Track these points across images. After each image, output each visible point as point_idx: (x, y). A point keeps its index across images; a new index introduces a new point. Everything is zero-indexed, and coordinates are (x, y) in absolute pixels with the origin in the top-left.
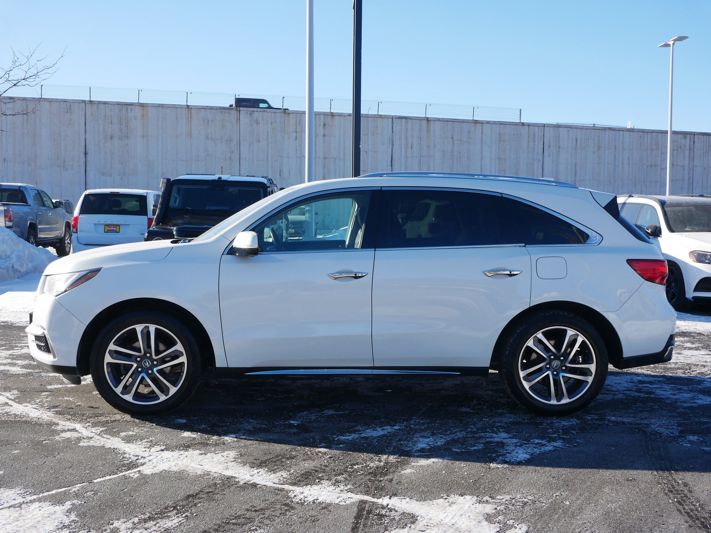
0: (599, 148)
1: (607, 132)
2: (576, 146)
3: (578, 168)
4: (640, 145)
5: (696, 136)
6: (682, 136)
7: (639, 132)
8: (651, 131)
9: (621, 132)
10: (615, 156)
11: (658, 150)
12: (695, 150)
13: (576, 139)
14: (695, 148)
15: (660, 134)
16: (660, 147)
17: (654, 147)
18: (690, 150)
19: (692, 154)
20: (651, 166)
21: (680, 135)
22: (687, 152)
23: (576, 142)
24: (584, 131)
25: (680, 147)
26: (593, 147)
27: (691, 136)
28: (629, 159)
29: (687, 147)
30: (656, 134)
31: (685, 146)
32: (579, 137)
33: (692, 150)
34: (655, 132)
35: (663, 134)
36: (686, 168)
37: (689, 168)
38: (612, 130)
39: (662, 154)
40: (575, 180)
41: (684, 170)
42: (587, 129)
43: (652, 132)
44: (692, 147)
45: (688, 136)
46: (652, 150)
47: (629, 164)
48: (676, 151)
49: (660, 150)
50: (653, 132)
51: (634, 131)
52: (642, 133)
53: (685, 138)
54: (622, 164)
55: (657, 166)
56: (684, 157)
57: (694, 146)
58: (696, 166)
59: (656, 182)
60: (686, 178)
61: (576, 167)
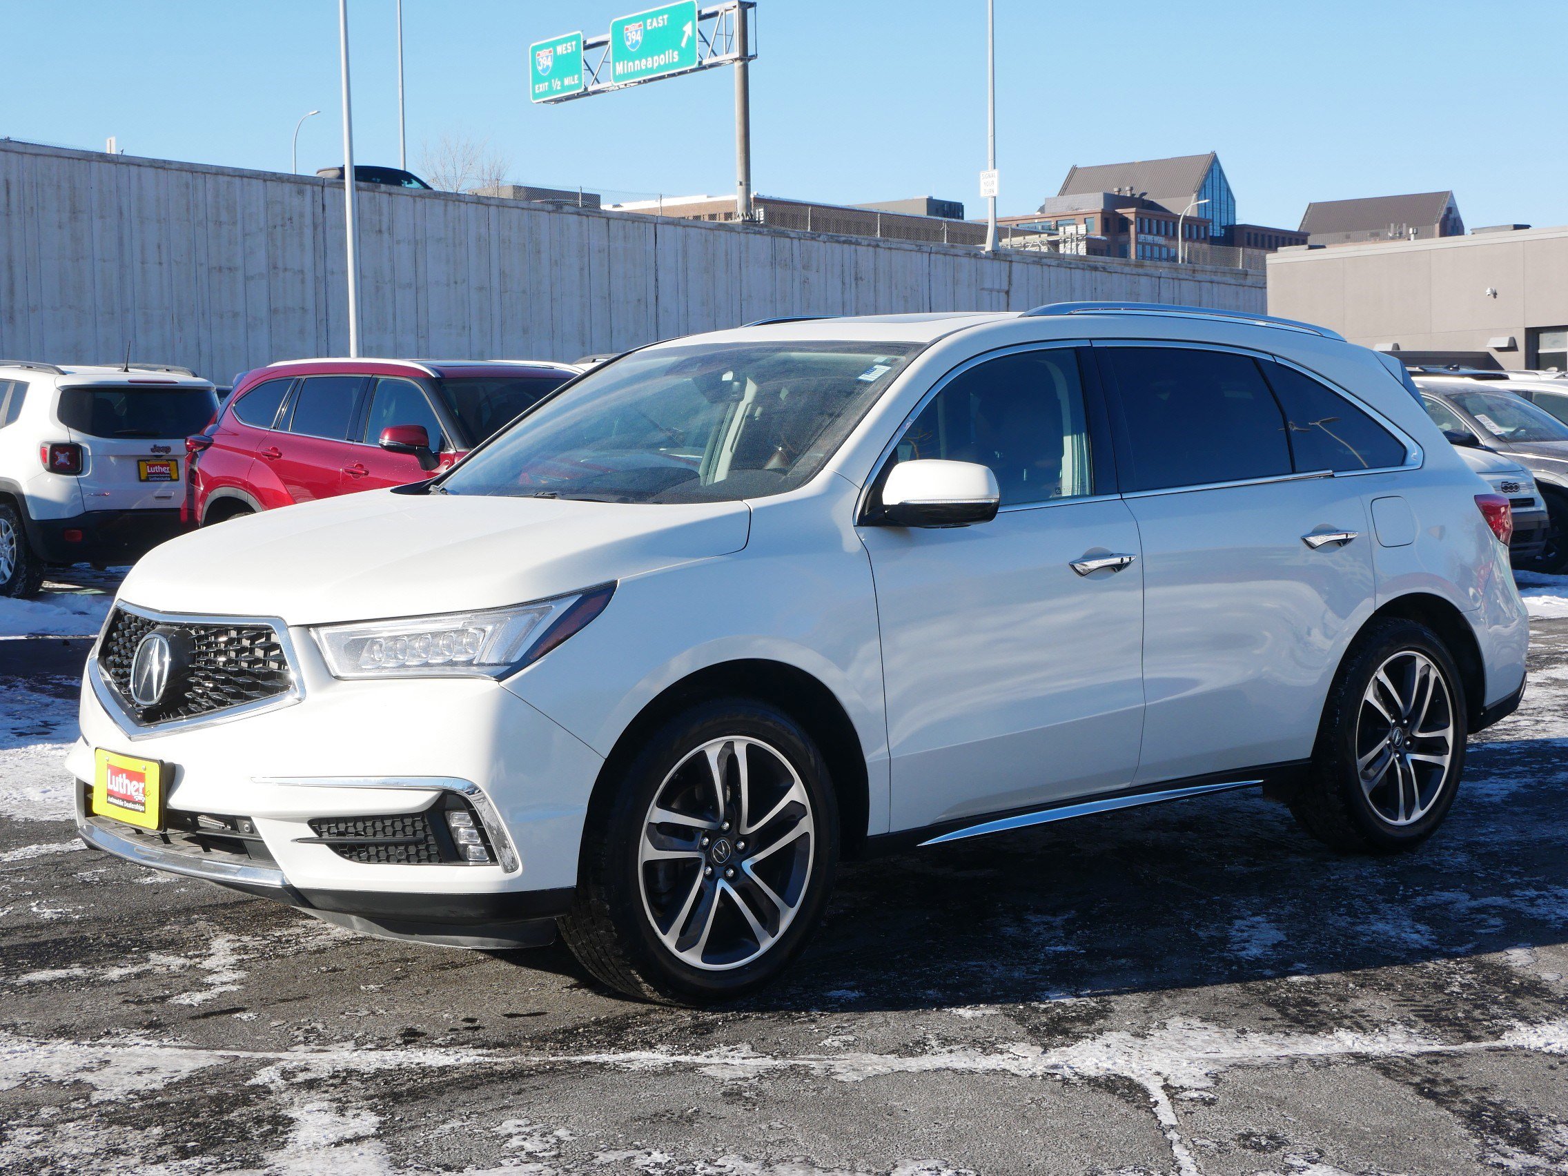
0: (74, 213)
1: (95, 165)
2: (8, 205)
3: (18, 271)
4: (188, 209)
5: (326, 189)
6: (294, 187)
7: (181, 170)
8: (214, 171)
9: (134, 169)
10: (121, 239)
11: (234, 223)
12: (328, 229)
13: (7, 183)
14: (328, 224)
15: (237, 181)
16: (239, 216)
17: (224, 217)
18: (315, 227)
19: (322, 241)
20: (220, 269)
21: (287, 187)
22: (308, 232)
23: (8, 192)
24: (27, 158)
25: (291, 219)
26: (59, 211)
27: (316, 188)
28: (159, 247)
29: (308, 220)
30: (226, 178)
31: (302, 215)
32: (13, 179)
33: (320, 229)
34: (223, 174)
35: (245, 180)
36: (309, 276)
37: (316, 278)
38: (109, 162)
39: (245, 235)
40: (12, 307)
41: (303, 281)
42: (36, 155)
43: (216, 174)
44: (321, 220)
45: (308, 188)
46: (219, 223)
47: (160, 264)
48: (279, 229)
49: (239, 226)
50: (219, 172)
51: (167, 166)
52: (189, 175)
53: (301, 192)
54: (143, 263)
55: (236, 269)
56: (302, 245)
57: (324, 218)
58: (333, 273)
59: (235, 315)
60: (310, 305)
61: (10, 267)
